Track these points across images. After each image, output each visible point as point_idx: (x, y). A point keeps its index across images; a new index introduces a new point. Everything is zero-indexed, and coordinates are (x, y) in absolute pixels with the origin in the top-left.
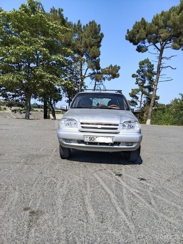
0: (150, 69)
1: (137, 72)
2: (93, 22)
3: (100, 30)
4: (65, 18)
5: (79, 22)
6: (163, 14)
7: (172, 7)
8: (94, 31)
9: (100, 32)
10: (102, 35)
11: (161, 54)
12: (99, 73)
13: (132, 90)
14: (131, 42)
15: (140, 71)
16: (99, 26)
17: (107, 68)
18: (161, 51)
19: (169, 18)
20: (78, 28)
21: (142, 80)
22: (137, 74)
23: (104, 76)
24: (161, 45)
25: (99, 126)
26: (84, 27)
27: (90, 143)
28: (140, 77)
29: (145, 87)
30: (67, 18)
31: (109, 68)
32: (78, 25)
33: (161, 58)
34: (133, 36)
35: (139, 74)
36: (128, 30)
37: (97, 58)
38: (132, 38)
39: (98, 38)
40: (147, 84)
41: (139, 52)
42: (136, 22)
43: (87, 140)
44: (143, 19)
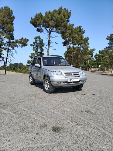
0: (41, 42)
1: (33, 43)
2: (7, 7)
3: (12, 14)
6: (50, 12)
7: (54, 10)
8: (9, 14)
9: (13, 15)
11: (50, 35)
12: (14, 42)
13: (31, 54)
14: (33, 25)
15: (35, 43)
16: (12, 11)
17: (20, 39)
18: (50, 33)
19: (53, 16)
21: (36, 48)
22: (33, 44)
23: (18, 44)
24: (50, 30)
25: (73, 74)
28: (35, 46)
29: (39, 52)
31: (21, 39)
33: (50, 37)
34: (35, 22)
35: (34, 44)
36: (32, 18)
37: (12, 32)
38: (34, 23)
39: (11, 18)
40: (39, 50)
41: (38, 32)
42: (37, 14)
43: (69, 81)
44: (40, 13)
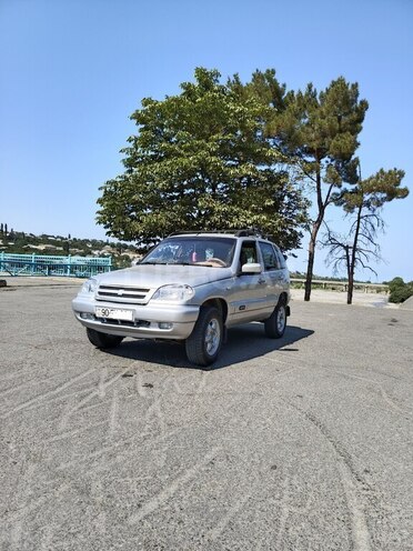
2: (341, 81)
4: (280, 86)
5: (310, 87)
9: (359, 99)
10: (365, 105)
12: (355, 192)
16: (355, 86)
20: (308, 101)
26: (321, 96)
27: (101, 319)
30: (284, 86)
32: (307, 95)
37: (353, 158)
39: (351, 112)
43: (99, 314)
